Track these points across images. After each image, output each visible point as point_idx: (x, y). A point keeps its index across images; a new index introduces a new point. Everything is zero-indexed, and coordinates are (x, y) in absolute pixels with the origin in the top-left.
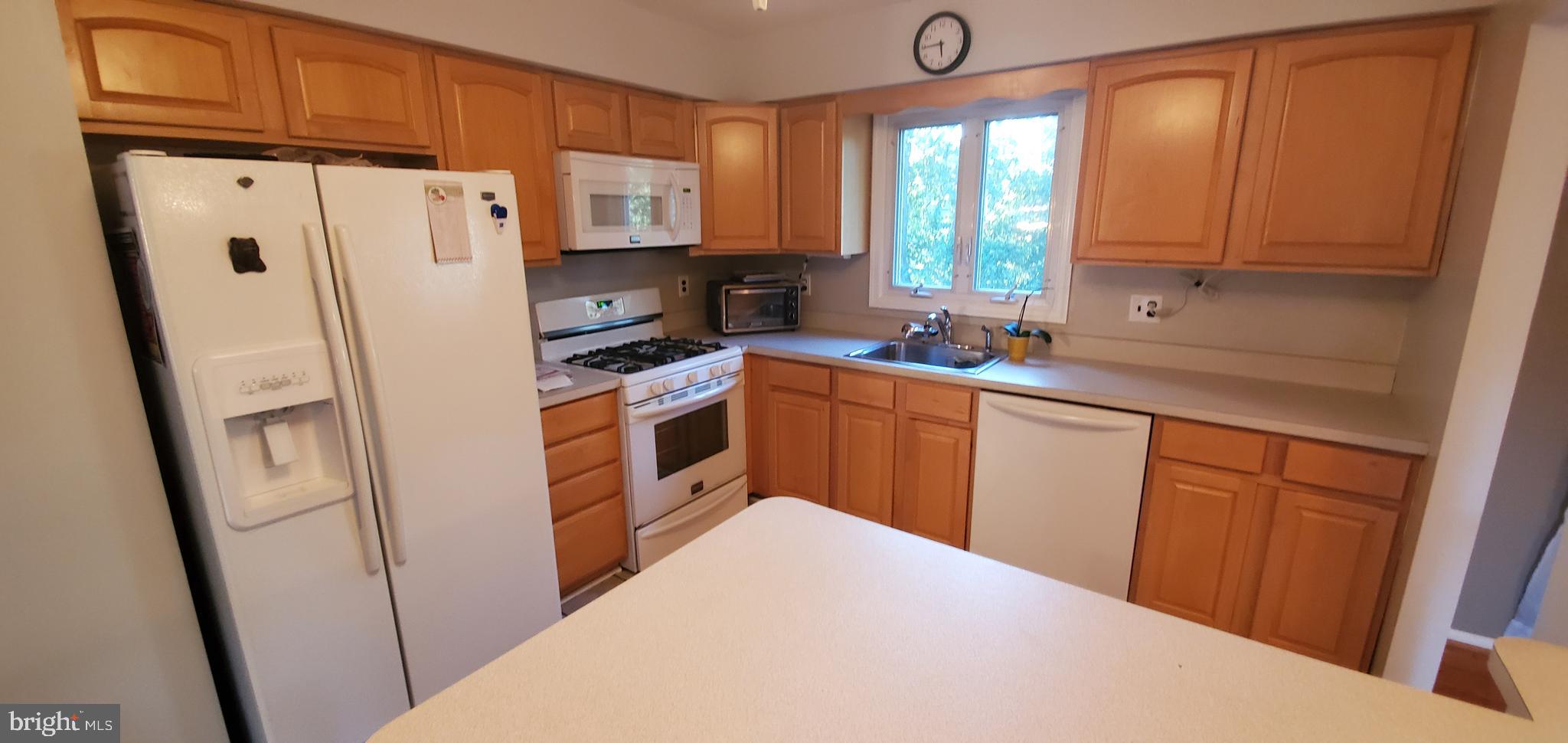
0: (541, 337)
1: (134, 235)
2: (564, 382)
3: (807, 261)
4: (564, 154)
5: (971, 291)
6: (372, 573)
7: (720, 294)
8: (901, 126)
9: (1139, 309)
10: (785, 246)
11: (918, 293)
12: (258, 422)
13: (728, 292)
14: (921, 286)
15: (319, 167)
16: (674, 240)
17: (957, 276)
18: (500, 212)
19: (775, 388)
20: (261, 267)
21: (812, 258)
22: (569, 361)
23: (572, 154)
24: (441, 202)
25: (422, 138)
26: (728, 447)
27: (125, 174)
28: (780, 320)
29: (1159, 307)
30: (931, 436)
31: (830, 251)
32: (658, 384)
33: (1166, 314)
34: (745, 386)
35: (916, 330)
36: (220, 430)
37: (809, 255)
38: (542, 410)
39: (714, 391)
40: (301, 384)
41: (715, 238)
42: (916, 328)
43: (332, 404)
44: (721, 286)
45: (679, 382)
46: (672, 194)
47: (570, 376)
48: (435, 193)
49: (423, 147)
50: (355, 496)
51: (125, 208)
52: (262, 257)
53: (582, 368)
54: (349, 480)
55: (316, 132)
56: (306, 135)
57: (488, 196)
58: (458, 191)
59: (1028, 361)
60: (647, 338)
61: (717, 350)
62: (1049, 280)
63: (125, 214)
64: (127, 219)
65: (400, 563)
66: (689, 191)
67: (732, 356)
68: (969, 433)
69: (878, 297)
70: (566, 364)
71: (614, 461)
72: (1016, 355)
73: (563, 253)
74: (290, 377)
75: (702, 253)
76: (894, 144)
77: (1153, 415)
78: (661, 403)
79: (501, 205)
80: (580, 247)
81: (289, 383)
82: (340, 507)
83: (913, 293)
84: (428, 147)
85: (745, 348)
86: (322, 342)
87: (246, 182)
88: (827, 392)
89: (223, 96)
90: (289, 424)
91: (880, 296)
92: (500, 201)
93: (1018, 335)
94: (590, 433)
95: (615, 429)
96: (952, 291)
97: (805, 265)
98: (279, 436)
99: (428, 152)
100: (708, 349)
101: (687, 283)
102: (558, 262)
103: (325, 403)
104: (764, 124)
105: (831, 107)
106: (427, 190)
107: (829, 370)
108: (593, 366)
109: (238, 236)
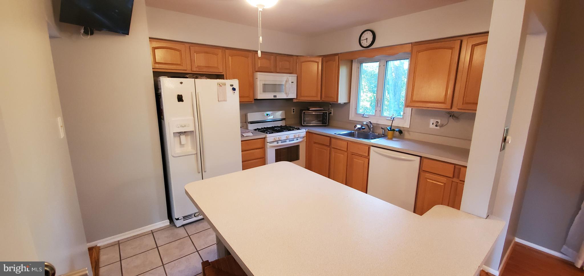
0: (248, 123)
1: (160, 93)
2: (251, 134)
3: (331, 104)
4: (256, 73)
5: (381, 116)
6: (199, 173)
7: (302, 113)
8: (361, 63)
9: (433, 124)
10: (323, 99)
11: (364, 116)
12: (179, 134)
13: (304, 113)
14: (364, 113)
15: (196, 79)
16: (287, 97)
17: (376, 111)
18: (234, 89)
19: (315, 143)
20: (183, 101)
21: (333, 104)
22: (255, 130)
23: (258, 73)
24: (221, 87)
25: (220, 70)
26: (299, 159)
27: (160, 81)
28: (321, 123)
29: (439, 123)
30: (357, 160)
31: (335, 101)
32: (277, 138)
33: (442, 126)
34: (306, 141)
35: (359, 127)
36: (172, 135)
37: (331, 103)
38: (242, 141)
39: (295, 141)
40: (188, 127)
41: (302, 96)
42: (359, 126)
43: (194, 132)
44: (303, 111)
45: (283, 138)
46: (287, 84)
47: (252, 133)
48: (220, 85)
49: (221, 73)
50: (197, 154)
51: (159, 88)
52: (183, 99)
53: (258, 132)
54: (196, 150)
55: (197, 70)
56: (195, 71)
57: (232, 85)
58: (225, 84)
59: (394, 139)
60: (280, 125)
61: (298, 130)
62: (405, 113)
63: (159, 89)
64: (159, 90)
65: (205, 172)
66: (293, 82)
67: (302, 132)
68: (368, 159)
69: (352, 117)
70: (254, 131)
71: (263, 158)
72: (389, 137)
73: (255, 100)
74: (186, 125)
75: (298, 101)
76: (359, 68)
77: (421, 157)
78: (278, 143)
79: (234, 88)
80: (259, 98)
81: (186, 126)
82: (194, 155)
83: (362, 116)
84: (222, 73)
85: (307, 130)
86: (193, 118)
87: (181, 83)
88: (329, 145)
89: (179, 63)
90: (185, 136)
91: (353, 116)
92: (234, 87)
93: (391, 130)
94: (257, 149)
95: (263, 149)
96: (374, 115)
97: (330, 106)
98: (183, 137)
99: (222, 74)
100: (294, 129)
101: (295, 110)
102: (253, 102)
103: (193, 131)
104: (318, 63)
105: (337, 57)
106: (218, 84)
107: (329, 138)
108: (261, 131)
109: (179, 94)
